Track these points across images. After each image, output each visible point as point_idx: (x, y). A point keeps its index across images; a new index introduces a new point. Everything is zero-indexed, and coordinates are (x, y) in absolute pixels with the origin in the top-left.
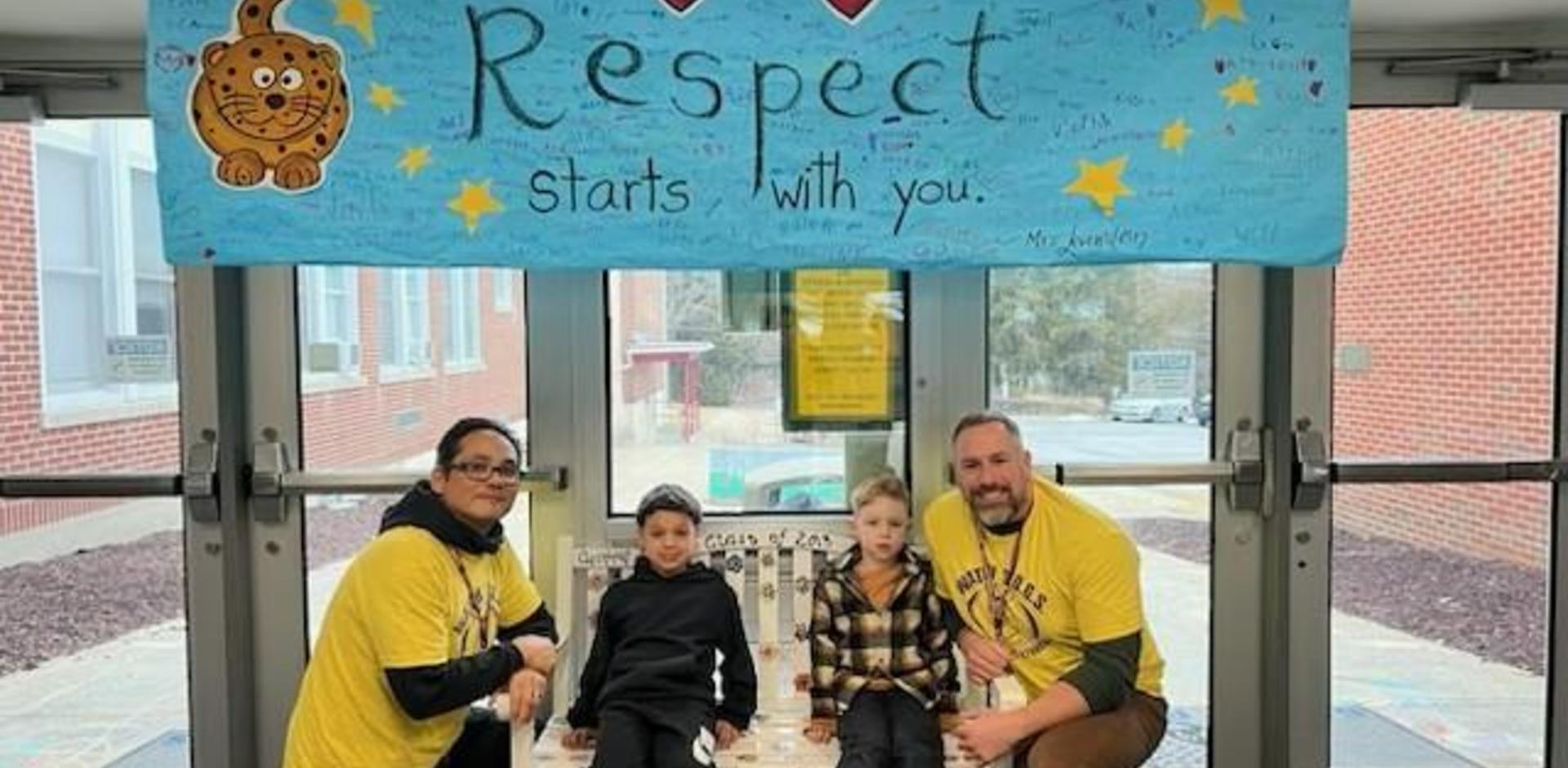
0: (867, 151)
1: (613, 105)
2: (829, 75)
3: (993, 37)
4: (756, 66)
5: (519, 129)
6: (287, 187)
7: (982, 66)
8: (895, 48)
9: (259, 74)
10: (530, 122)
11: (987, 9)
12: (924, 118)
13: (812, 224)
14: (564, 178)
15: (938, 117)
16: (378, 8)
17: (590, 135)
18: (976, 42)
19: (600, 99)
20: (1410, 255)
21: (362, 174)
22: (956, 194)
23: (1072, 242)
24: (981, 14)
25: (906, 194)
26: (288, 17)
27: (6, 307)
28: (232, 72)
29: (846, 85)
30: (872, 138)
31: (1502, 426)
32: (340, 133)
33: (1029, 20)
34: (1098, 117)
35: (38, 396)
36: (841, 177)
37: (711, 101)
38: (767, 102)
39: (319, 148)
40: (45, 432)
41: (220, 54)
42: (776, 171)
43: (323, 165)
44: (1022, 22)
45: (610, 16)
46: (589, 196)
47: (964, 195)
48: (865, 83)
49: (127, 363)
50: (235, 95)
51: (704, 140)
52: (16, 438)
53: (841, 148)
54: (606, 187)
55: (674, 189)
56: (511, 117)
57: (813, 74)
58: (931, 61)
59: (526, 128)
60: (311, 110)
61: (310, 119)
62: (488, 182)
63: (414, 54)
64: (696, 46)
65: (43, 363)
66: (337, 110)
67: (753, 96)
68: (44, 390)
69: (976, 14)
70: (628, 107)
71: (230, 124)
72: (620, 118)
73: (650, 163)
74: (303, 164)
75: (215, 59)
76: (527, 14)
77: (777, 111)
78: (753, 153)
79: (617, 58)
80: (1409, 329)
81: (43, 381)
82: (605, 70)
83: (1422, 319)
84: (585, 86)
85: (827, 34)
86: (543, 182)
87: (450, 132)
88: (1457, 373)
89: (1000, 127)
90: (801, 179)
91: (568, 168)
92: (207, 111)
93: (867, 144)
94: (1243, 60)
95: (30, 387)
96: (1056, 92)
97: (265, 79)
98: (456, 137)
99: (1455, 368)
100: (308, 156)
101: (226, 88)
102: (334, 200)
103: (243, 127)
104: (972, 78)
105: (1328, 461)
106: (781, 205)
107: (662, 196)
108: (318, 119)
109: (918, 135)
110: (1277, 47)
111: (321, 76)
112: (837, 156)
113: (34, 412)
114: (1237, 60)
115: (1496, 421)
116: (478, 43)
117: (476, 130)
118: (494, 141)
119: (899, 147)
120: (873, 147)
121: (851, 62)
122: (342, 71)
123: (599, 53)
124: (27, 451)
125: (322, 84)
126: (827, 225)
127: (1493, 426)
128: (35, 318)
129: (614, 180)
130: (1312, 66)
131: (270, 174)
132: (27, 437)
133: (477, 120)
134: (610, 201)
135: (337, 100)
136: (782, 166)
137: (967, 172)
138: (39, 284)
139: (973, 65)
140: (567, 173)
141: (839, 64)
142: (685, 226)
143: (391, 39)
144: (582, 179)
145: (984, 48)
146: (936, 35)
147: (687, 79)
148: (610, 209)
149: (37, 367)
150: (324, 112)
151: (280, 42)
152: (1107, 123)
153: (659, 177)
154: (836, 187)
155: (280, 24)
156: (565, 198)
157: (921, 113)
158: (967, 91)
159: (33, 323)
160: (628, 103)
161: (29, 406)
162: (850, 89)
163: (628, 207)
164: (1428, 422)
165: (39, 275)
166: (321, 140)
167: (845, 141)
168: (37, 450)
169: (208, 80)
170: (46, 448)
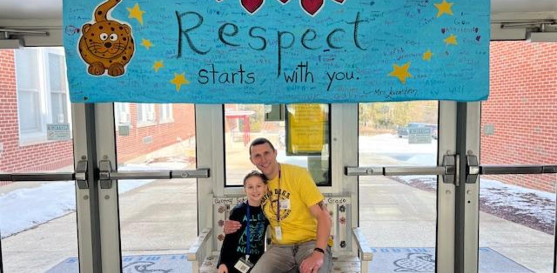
0: (318, 61)
1: (227, 46)
2: (304, 35)
3: (362, 21)
4: (279, 32)
5: (194, 54)
6: (113, 76)
7: (359, 32)
8: (328, 25)
9: (102, 36)
10: (198, 52)
11: (361, 11)
12: (338, 50)
13: (298, 87)
14: (211, 72)
15: (343, 49)
16: (144, 12)
17: (220, 57)
18: (356, 23)
19: (224, 44)
20: (504, 82)
21: (139, 71)
22: (349, 76)
23: (391, 93)
24: (358, 13)
25: (331, 77)
26: (112, 15)
27: (2, 100)
28: (93, 35)
29: (311, 38)
30: (320, 57)
31: (537, 144)
32: (131, 56)
33: (376, 15)
34: (400, 49)
35: (18, 135)
36: (308, 71)
37: (262, 45)
38: (282, 44)
39: (124, 61)
40: (20, 148)
41: (88, 28)
42: (286, 69)
43: (125, 67)
44: (373, 16)
45: (227, 14)
46: (219, 78)
47: (352, 77)
48: (317, 38)
49: (55, 133)
50: (94, 43)
51: (260, 58)
52: (11, 150)
53: (308, 60)
54: (226, 75)
55: (249, 76)
56: (191, 50)
57: (299, 35)
58: (341, 30)
59: (197, 54)
60: (121, 48)
61: (120, 51)
62: (184, 73)
63: (157, 28)
64: (257, 25)
65: (19, 123)
66: (130, 48)
67: (277, 43)
68: (19, 133)
69: (357, 13)
70: (232, 47)
71: (92, 53)
72: (230, 50)
73: (241, 66)
74: (118, 67)
75: (86, 30)
76: (197, 14)
77: (286, 48)
78: (277, 62)
79: (229, 29)
80: (504, 109)
81: (19, 130)
82: (225, 34)
83: (508, 105)
84: (218, 40)
85: (303, 20)
86: (203, 74)
87: (170, 56)
88: (521, 124)
89: (365, 53)
90: (294, 72)
91: (212, 68)
92: (84, 49)
93: (318, 59)
94: (451, 28)
95: (15, 132)
96: (385, 41)
97: (105, 37)
98: (172, 57)
99: (520, 122)
100: (120, 64)
101: (91, 40)
102: (129, 79)
103: (97, 54)
104: (355, 36)
105: (479, 166)
106: (287, 81)
107: (245, 78)
108: (124, 51)
109: (335, 56)
110: (463, 24)
111: (124, 36)
112: (307, 63)
113: (16, 141)
114: (449, 28)
115: (535, 142)
116: (180, 23)
117: (180, 54)
118: (186, 58)
119: (328, 60)
120: (320, 60)
121: (312, 30)
122: (132, 34)
123: (223, 27)
124: (14, 155)
125: (124, 39)
126: (304, 88)
127: (533, 143)
128: (16, 108)
129: (228, 72)
130: (477, 30)
131: (106, 71)
132: (14, 150)
133: (180, 51)
134: (227, 80)
135: (130, 44)
136: (288, 67)
137: (353, 69)
138: (17, 95)
139: (355, 31)
140: (212, 70)
141: (308, 31)
142: (253, 89)
143: (149, 22)
144: (217, 72)
145: (360, 25)
146: (342, 21)
147: (254, 37)
148: (227, 82)
149: (17, 125)
150: (125, 49)
151: (110, 24)
152: (403, 51)
153: (244, 72)
154: (307, 75)
155: (109, 17)
156: (211, 78)
157: (337, 48)
158: (353, 40)
159: (15, 109)
160: (233, 45)
161: (15, 139)
162: (311, 40)
163: (233, 82)
164: (510, 142)
165: (17, 92)
166: (124, 58)
167: (310, 58)
168: (18, 154)
169: (84, 38)
170: (21, 153)
